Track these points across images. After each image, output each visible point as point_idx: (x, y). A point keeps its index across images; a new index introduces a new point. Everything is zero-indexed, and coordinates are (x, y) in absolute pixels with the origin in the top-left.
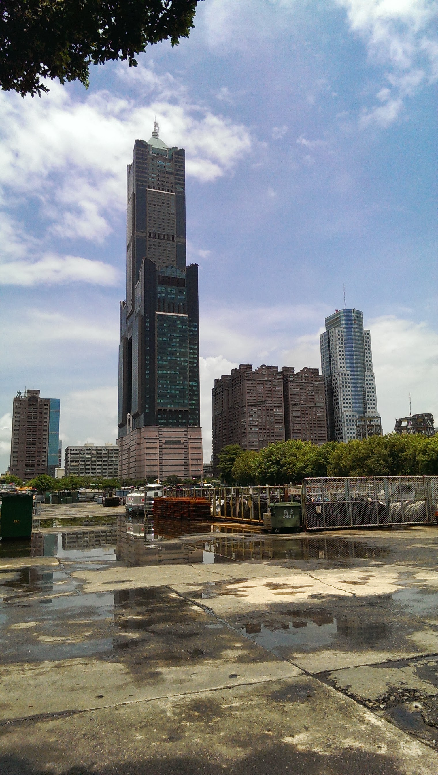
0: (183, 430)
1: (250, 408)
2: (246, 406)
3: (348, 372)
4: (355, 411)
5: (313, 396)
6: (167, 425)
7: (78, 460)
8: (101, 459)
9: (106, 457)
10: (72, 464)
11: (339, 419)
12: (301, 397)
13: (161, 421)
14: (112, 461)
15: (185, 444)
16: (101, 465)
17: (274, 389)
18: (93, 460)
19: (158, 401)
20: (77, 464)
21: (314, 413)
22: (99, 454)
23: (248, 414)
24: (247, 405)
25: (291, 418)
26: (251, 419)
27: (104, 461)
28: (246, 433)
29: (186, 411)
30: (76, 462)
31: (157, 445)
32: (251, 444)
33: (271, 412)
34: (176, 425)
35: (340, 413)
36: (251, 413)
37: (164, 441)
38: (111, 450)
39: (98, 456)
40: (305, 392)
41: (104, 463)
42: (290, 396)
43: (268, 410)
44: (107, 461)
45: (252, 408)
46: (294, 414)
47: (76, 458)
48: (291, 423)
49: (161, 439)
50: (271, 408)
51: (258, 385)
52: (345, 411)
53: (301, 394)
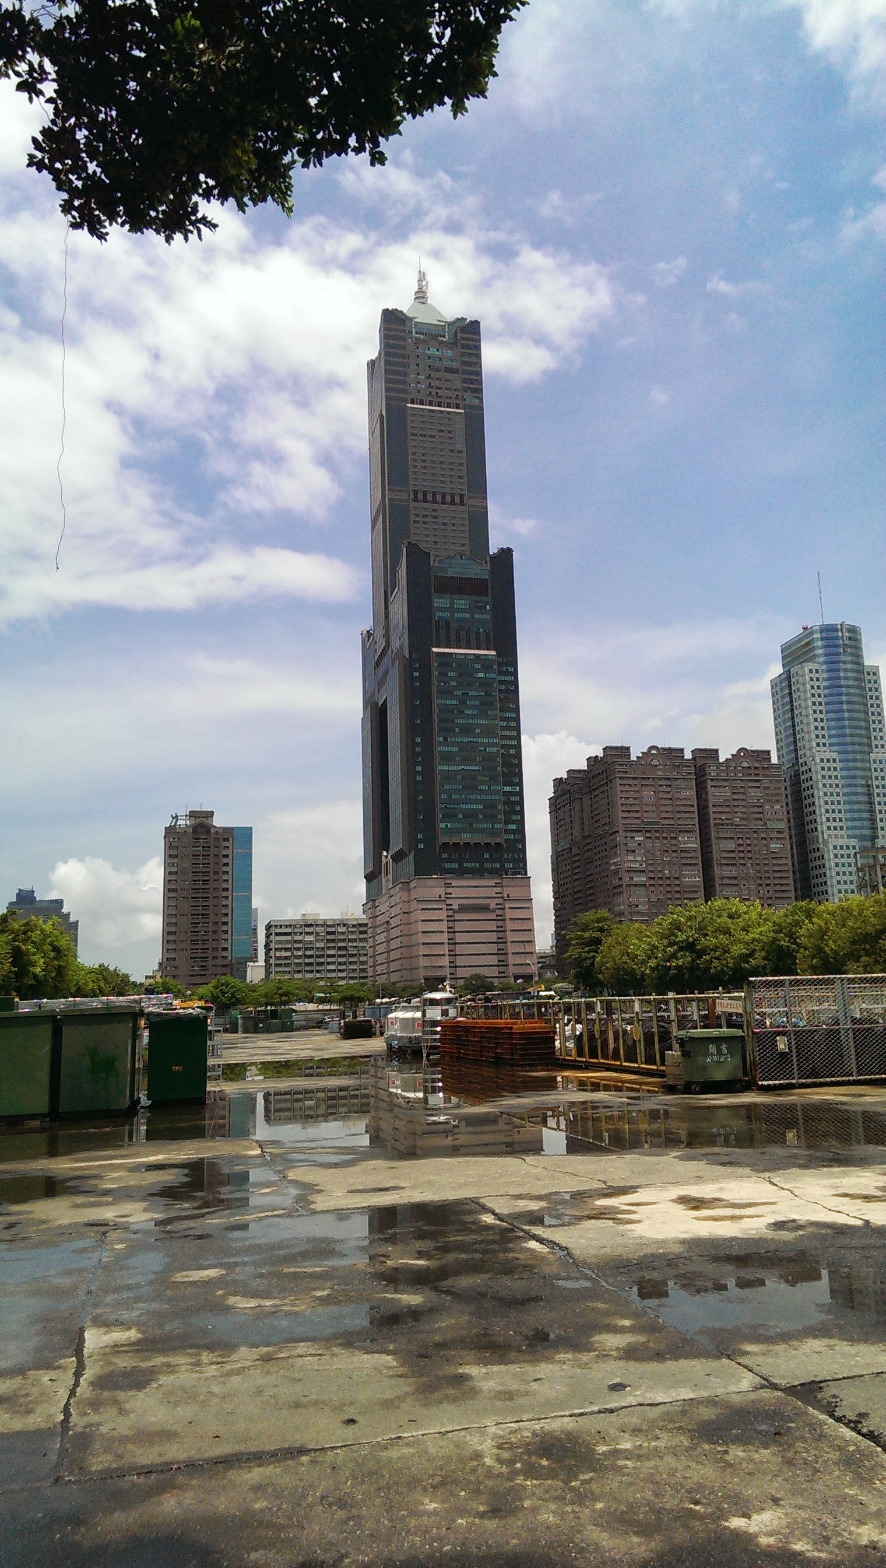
0: (492, 882)
1: (629, 834)
2: (620, 831)
3: (835, 755)
4: (854, 837)
5: (761, 806)
6: (460, 873)
7: (289, 946)
8: (333, 945)
9: (343, 940)
10: (278, 954)
11: (818, 854)
12: (736, 810)
13: (447, 866)
14: (355, 947)
15: (499, 912)
16: (333, 956)
17: (677, 796)
18: (318, 945)
19: (443, 825)
20: (288, 954)
21: (764, 842)
22: (329, 933)
23: (625, 848)
24: (621, 829)
25: (716, 855)
26: (631, 858)
27: (340, 948)
28: (621, 886)
29: (498, 844)
30: (286, 950)
31: (443, 914)
32: (634, 909)
33: (674, 842)
34: (479, 873)
35: (821, 841)
36: (632, 845)
37: (456, 907)
38: (354, 926)
39: (329, 937)
40: (743, 800)
41: (340, 953)
42: (712, 809)
43: (666, 838)
44: (345, 948)
45: (633, 834)
46: (721, 847)
47: (288, 942)
48: (715, 865)
49: (449, 902)
50: (673, 835)
51: (644, 788)
52: (830, 836)
53: (736, 803)
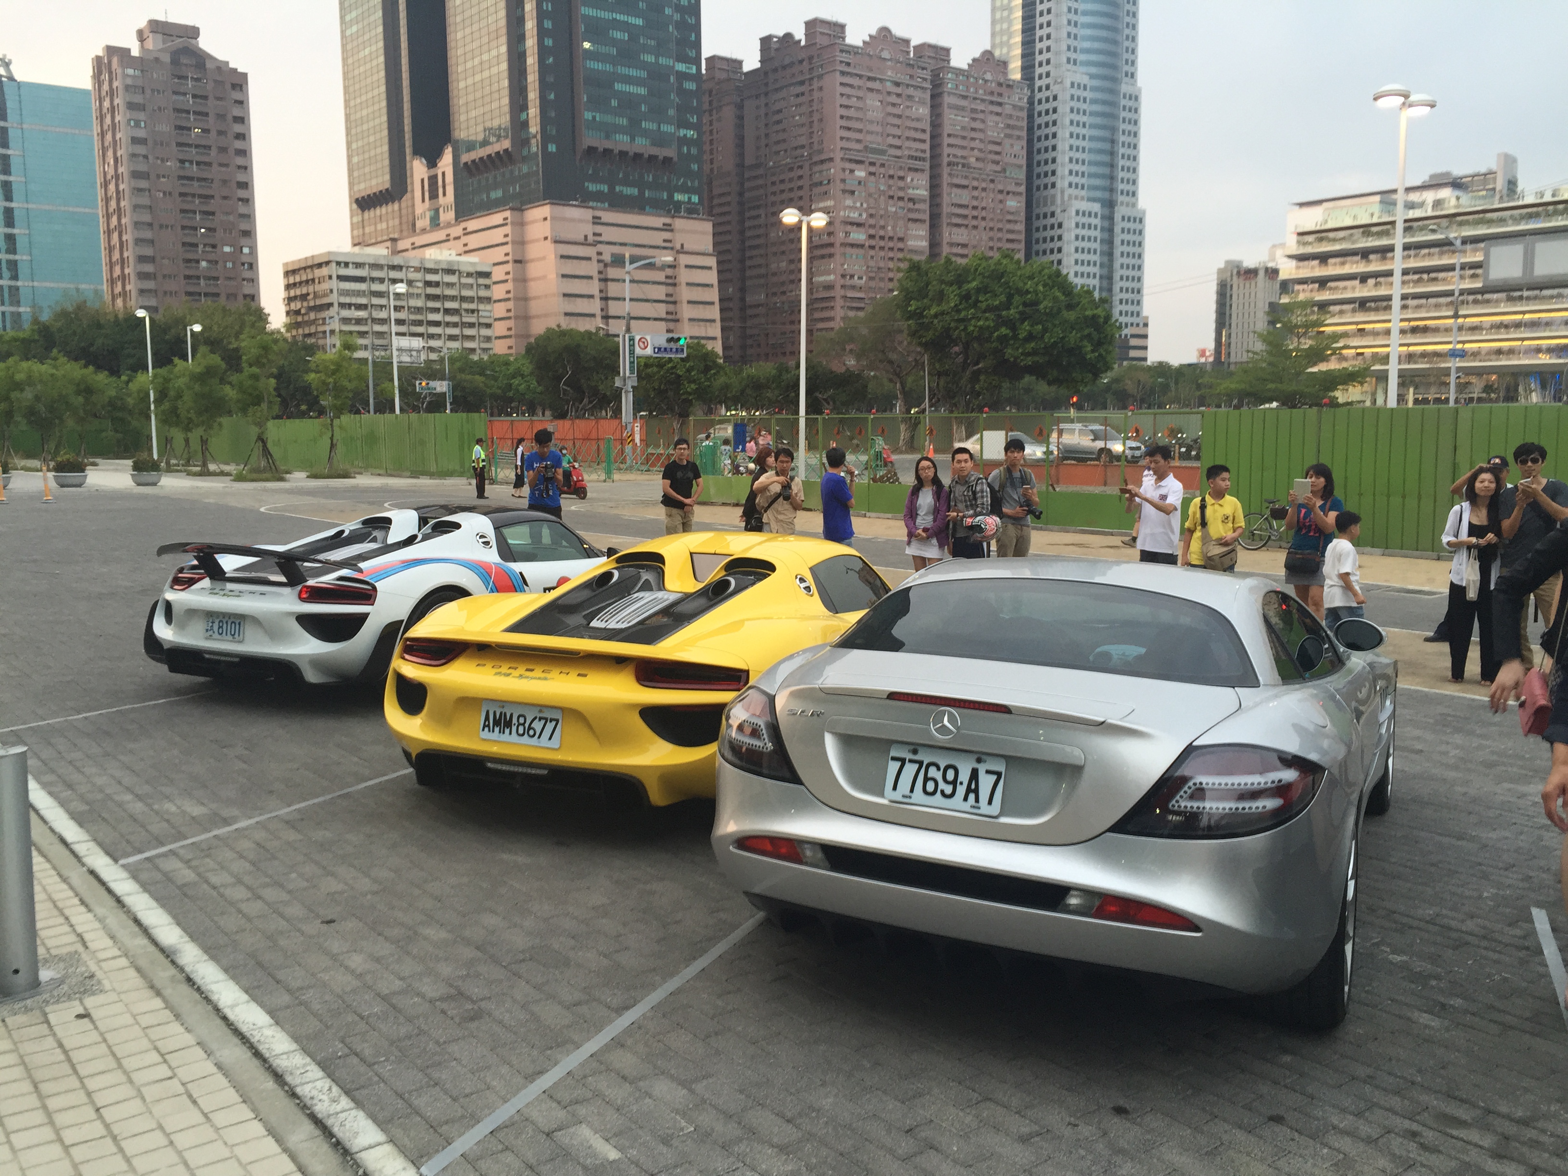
0: (658, 222)
1: (848, 166)
2: (838, 160)
3: (1085, 80)
4: (1093, 200)
5: (999, 144)
6: (618, 203)
7: (363, 301)
8: (437, 305)
9: (453, 298)
10: (346, 313)
11: (1053, 220)
12: (973, 144)
13: (592, 187)
14: (473, 311)
15: (669, 272)
16: (437, 324)
17: (908, 113)
18: (413, 303)
19: (588, 115)
20: (362, 314)
21: (1000, 197)
22: (428, 284)
23: (842, 186)
24: (838, 155)
25: (946, 209)
26: (849, 202)
27: (447, 311)
28: (831, 245)
29: (667, 160)
30: (359, 307)
31: (592, 268)
32: (848, 282)
33: (901, 184)
34: (637, 205)
35: (1059, 201)
36: (851, 184)
37: (607, 258)
38: (469, 275)
39: (430, 291)
40: (981, 130)
41: (448, 319)
42: (946, 141)
43: (891, 177)
44: (455, 312)
45: (853, 166)
46: (950, 197)
48: (945, 225)
49: (600, 248)
50: (901, 173)
51: (870, 94)
52: (1070, 197)
53: (974, 135)
